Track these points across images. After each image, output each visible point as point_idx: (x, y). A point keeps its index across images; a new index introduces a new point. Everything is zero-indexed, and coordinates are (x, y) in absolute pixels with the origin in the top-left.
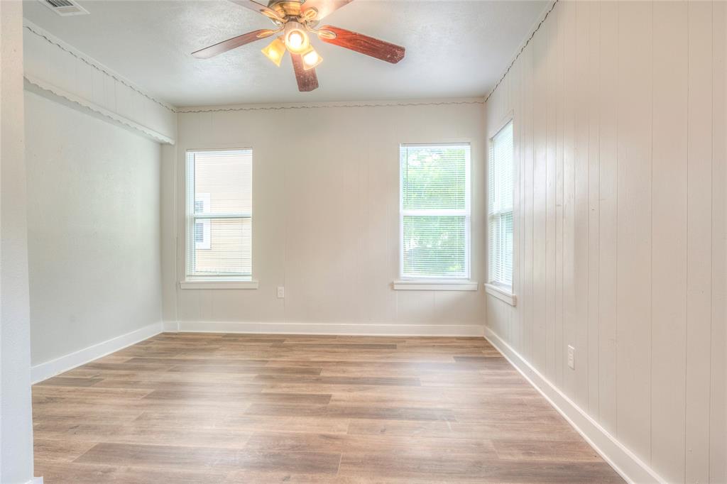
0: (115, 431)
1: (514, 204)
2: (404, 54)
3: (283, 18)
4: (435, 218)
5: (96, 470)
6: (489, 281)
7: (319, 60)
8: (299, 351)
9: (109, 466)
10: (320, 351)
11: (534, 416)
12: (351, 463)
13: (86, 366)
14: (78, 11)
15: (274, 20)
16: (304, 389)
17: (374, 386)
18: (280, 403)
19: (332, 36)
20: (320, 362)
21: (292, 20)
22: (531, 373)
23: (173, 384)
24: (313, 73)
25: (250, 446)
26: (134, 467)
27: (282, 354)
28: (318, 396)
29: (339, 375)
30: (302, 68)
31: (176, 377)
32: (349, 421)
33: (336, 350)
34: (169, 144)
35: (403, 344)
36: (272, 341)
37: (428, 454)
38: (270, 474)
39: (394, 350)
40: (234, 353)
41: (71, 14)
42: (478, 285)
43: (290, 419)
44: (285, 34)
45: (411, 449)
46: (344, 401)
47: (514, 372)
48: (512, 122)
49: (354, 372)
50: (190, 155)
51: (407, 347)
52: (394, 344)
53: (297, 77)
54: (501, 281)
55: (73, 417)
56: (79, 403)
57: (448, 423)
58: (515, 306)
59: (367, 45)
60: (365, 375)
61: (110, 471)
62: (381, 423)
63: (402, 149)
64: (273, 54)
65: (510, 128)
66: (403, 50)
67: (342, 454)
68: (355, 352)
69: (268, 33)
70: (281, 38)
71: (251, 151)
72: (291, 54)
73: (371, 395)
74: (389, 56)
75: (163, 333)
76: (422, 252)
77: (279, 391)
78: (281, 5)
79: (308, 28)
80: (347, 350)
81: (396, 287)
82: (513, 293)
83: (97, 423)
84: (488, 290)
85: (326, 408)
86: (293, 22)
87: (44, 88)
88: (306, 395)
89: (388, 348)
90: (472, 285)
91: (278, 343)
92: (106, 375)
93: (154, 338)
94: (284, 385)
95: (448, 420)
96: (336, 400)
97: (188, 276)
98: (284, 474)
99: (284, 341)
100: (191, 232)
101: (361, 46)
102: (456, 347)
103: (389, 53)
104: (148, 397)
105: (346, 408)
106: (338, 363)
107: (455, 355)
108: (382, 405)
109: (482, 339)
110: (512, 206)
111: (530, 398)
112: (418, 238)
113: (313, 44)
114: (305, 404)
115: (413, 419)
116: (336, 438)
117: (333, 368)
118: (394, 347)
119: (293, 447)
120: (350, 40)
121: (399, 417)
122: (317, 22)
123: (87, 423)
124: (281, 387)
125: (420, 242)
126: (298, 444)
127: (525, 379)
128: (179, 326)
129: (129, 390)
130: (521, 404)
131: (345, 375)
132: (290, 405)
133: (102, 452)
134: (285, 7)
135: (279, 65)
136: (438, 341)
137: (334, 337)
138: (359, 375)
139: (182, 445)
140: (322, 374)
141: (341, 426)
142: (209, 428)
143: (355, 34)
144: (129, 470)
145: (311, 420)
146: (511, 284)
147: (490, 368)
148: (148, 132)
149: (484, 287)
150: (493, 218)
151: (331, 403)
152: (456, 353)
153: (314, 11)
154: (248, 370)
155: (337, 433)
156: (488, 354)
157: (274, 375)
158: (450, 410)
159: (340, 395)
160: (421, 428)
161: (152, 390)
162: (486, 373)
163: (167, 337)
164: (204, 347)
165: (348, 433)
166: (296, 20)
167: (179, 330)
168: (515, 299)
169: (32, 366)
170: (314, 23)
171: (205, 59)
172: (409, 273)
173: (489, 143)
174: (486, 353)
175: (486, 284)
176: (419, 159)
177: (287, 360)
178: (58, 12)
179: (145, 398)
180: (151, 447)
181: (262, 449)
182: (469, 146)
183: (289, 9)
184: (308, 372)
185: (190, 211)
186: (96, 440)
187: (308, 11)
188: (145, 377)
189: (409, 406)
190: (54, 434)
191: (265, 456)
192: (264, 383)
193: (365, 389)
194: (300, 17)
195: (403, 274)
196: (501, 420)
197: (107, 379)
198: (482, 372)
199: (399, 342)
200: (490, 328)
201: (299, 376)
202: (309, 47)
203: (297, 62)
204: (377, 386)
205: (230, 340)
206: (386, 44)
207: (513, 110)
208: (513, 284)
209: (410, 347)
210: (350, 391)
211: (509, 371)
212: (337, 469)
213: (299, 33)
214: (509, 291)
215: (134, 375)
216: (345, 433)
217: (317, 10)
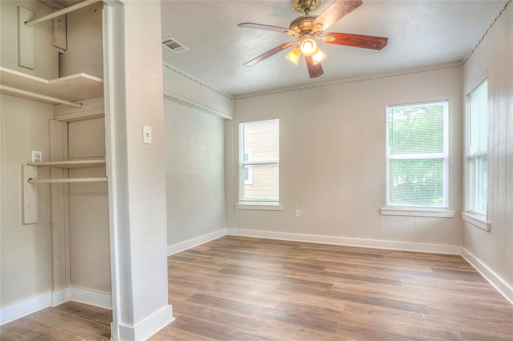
0: (204, 288)
1: (488, 148)
2: (387, 42)
3: (300, 33)
4: (419, 160)
5: (195, 307)
6: (466, 211)
7: (324, 56)
8: (310, 253)
9: (202, 306)
10: (325, 255)
11: (503, 320)
12: (347, 329)
13: (187, 251)
14: (183, 49)
15: (294, 36)
16: (314, 278)
17: (364, 282)
18: (298, 285)
19: (333, 39)
20: (325, 262)
21: (306, 33)
22: (503, 287)
23: (233, 266)
24: (320, 66)
25: (279, 308)
26: (215, 309)
27: (299, 254)
28: (323, 283)
29: (338, 271)
30: (312, 63)
31: (234, 262)
32: (344, 302)
33: (336, 255)
34: (229, 119)
35: (389, 255)
36: (291, 245)
37: (404, 333)
38: (291, 326)
39: (381, 259)
40: (268, 251)
41: (179, 52)
42: (455, 213)
43: (304, 295)
44: (301, 43)
45: (391, 328)
46: (342, 289)
47: (487, 284)
48: (487, 80)
49: (350, 271)
50: (241, 125)
51: (391, 258)
52: (381, 254)
53: (309, 69)
54: (477, 211)
55: (183, 278)
56: (185, 270)
57: (423, 315)
58: (489, 231)
59: (358, 40)
60: (358, 274)
61: (202, 308)
62: (369, 307)
63: (388, 109)
64: (293, 58)
65: (485, 85)
66: (386, 39)
67: (339, 322)
68: (351, 258)
69: (290, 44)
70: (298, 47)
71: (278, 120)
72: (305, 56)
73: (362, 288)
74: (375, 45)
75: (227, 236)
76: (408, 186)
77: (297, 277)
78: (298, 26)
79: (316, 36)
80: (345, 256)
81: (383, 213)
82: (487, 220)
83: (195, 282)
84: (464, 218)
85: (328, 291)
86: (306, 35)
87: (174, 97)
88: (315, 282)
89: (376, 257)
90: (450, 213)
91: (296, 247)
92: (198, 257)
93: (222, 238)
94: (300, 274)
95: (424, 313)
96: (336, 288)
97: (241, 201)
98: (301, 328)
99: (300, 246)
100: (242, 174)
101: (354, 41)
102: (435, 261)
103: (376, 43)
104: (220, 271)
105: (343, 294)
106: (338, 264)
107: (433, 267)
108: (371, 296)
109: (460, 257)
110: (487, 149)
111: (501, 306)
112: (405, 176)
113: (320, 46)
114: (315, 287)
115: (394, 308)
116: (336, 312)
117: (335, 266)
118: (381, 256)
119: (306, 313)
120: (345, 40)
121: (383, 305)
122: (322, 32)
123: (190, 282)
124: (298, 275)
125: (407, 180)
126: (309, 311)
127: (497, 291)
128: (235, 232)
129: (210, 266)
130: (491, 310)
131: (343, 272)
132: (304, 286)
133: (198, 298)
134: (301, 26)
135: (297, 64)
136: (419, 255)
137: (335, 246)
138: (353, 273)
139: (240, 301)
140: (326, 270)
141: (339, 305)
142: (254, 293)
143: (349, 35)
144: (212, 310)
145: (318, 298)
146: (486, 214)
147: (463, 279)
148: (218, 113)
149: (461, 215)
150: (470, 159)
151: (332, 289)
152: (434, 266)
153: (320, 26)
154: (277, 262)
155: (335, 309)
156: (463, 269)
157: (294, 267)
158: (426, 306)
159: (338, 284)
160: (400, 315)
161: (222, 268)
162: (460, 282)
163: (228, 238)
164: (249, 245)
165: (344, 310)
166: (308, 33)
167: (235, 234)
168: (489, 225)
169: (168, 246)
170: (320, 33)
171: (251, 66)
172: (393, 202)
173: (466, 99)
174: (461, 268)
175: (462, 213)
176: (405, 114)
177: (302, 258)
178: (174, 52)
179: (219, 272)
180: (224, 299)
181: (287, 310)
182: (447, 103)
183: (303, 27)
184: (317, 268)
185: (241, 160)
186: (195, 291)
187: (317, 26)
188: (218, 260)
189: (391, 298)
190: (174, 285)
191: (289, 315)
192: (287, 271)
193: (358, 283)
194: (311, 30)
195: (389, 203)
196: (471, 319)
197: (198, 259)
198: (456, 281)
199: (385, 253)
200: (467, 248)
201: (310, 269)
202: (317, 49)
203: (309, 60)
204: (367, 282)
205: (265, 243)
206: (373, 38)
207: (488, 70)
208: (487, 213)
209: (395, 258)
210: (346, 283)
211: (483, 284)
212: (336, 331)
213: (310, 42)
214: (484, 219)
215: (211, 258)
216: (342, 310)
217: (322, 25)
